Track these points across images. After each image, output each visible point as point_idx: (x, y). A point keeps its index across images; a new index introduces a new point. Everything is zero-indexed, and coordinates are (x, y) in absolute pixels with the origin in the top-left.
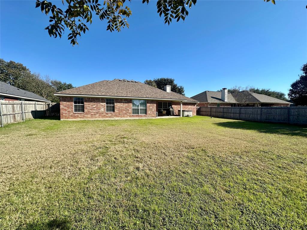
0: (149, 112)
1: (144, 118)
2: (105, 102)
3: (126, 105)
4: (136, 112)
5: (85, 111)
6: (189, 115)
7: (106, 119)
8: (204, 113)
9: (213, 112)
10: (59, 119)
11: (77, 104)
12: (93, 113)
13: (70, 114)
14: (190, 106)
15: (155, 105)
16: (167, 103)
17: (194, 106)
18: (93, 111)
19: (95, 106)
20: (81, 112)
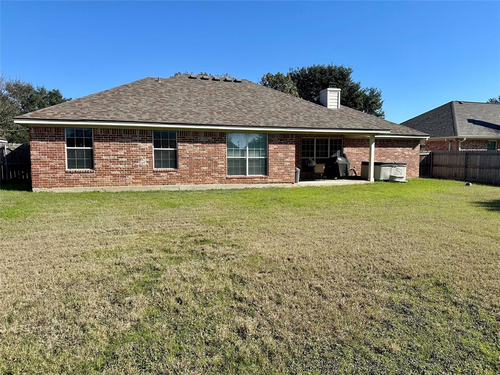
0: (273, 169)
1: (261, 186)
2: (150, 141)
3: (210, 148)
4: (237, 167)
5: (96, 166)
6: (396, 177)
7: (154, 189)
8: (444, 171)
9: (475, 167)
10: (29, 189)
11: (75, 148)
12: (119, 172)
13: (58, 175)
14: (399, 149)
15: (293, 148)
16: (326, 141)
17: (414, 148)
18: (117, 166)
19: (122, 153)
20: (87, 170)
